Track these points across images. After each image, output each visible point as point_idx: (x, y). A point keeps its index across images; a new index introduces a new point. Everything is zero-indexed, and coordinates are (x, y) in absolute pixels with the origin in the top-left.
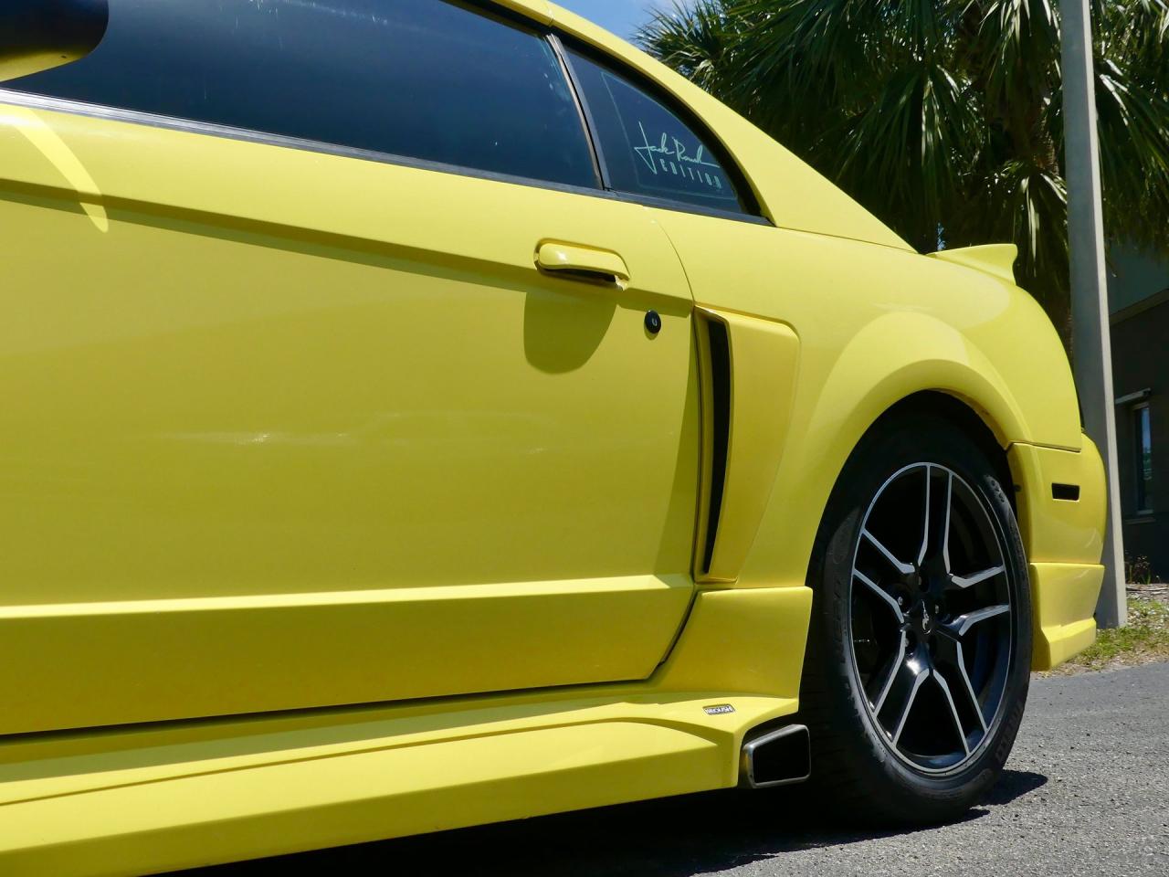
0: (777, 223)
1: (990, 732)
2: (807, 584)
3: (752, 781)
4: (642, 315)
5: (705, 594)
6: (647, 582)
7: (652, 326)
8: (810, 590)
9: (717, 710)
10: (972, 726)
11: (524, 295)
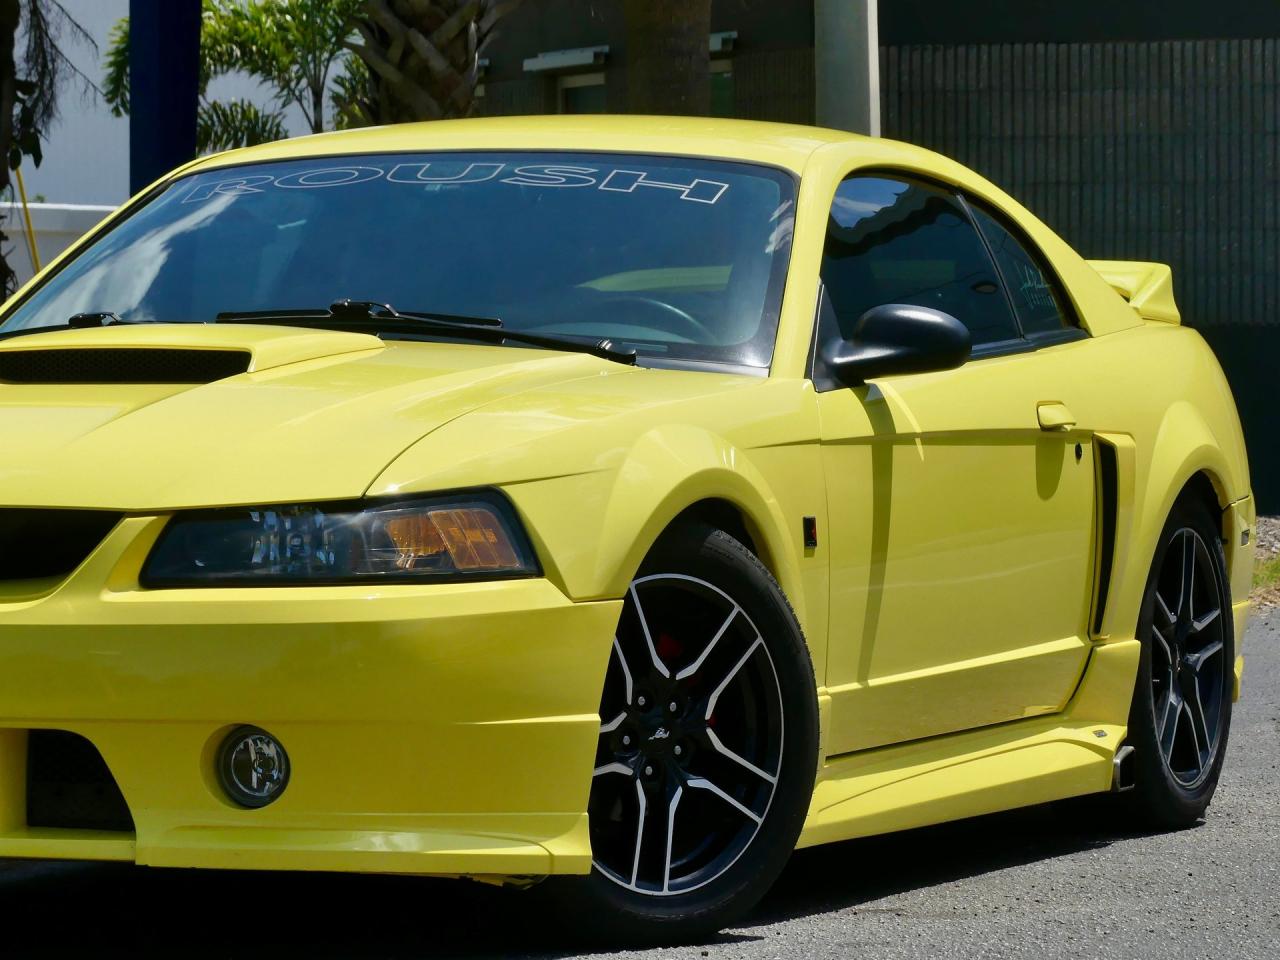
0: (1093, 334)
1: (1213, 751)
2: (1137, 638)
3: (1119, 786)
4: (1074, 446)
5: (1099, 649)
6: (1074, 642)
7: (1078, 453)
8: (1138, 643)
9: (1100, 734)
10: (1204, 747)
11: (1034, 447)
